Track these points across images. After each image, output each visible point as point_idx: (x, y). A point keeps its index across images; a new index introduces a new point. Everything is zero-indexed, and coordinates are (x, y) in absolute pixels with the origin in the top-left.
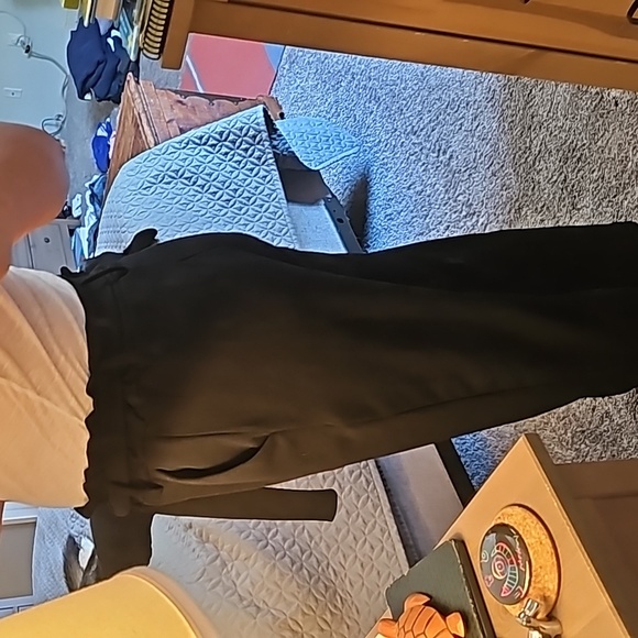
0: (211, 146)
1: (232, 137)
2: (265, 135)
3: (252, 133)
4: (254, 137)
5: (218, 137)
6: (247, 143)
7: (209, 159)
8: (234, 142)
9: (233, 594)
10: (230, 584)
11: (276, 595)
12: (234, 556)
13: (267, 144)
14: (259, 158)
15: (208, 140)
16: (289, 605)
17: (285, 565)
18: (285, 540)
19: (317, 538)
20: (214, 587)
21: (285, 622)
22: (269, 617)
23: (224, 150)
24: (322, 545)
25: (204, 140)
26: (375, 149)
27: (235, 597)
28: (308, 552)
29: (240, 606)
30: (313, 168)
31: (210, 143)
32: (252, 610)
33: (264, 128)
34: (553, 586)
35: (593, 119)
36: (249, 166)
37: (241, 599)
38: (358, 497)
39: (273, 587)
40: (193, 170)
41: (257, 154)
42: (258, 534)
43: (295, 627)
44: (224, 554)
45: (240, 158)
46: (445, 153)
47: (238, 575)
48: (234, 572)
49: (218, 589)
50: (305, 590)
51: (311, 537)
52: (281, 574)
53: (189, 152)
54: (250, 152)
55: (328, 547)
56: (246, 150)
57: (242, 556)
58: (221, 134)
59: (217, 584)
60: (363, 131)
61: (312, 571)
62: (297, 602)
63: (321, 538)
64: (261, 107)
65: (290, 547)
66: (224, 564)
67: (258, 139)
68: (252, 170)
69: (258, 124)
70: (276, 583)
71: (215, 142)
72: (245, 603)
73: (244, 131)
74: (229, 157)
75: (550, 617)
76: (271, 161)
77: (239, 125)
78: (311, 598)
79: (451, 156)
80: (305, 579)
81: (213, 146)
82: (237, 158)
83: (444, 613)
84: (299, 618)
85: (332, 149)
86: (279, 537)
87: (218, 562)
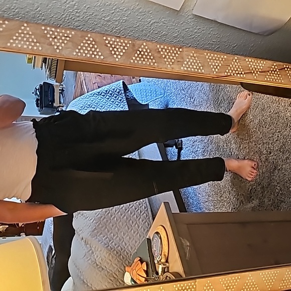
0: (103, 96)
1: (110, 92)
2: (123, 92)
3: (118, 91)
4: (119, 92)
5: (105, 92)
6: (116, 94)
7: (102, 100)
8: (111, 94)
9: (94, 263)
10: (94, 260)
11: (110, 264)
12: (96, 250)
13: (123, 95)
14: (120, 100)
15: (102, 93)
16: (114, 268)
17: (114, 254)
18: (115, 245)
19: (128, 245)
20: (88, 261)
21: (112, 274)
22: (106, 272)
23: (108, 97)
24: (130, 247)
25: (100, 93)
26: (170, 95)
27: (95, 265)
28: (124, 250)
29: (96, 268)
30: (143, 103)
31: (102, 94)
32: (101, 269)
33: (122, 89)
34: (167, 251)
35: (237, 89)
36: (117, 103)
37: (97, 265)
38: (144, 230)
39: (109, 262)
40: (96, 105)
41: (120, 99)
42: (106, 242)
43: (115, 276)
44: (93, 249)
45: (113, 100)
46: (193, 98)
47: (97, 256)
48: (96, 256)
49: (90, 261)
50: (120, 263)
51: (125, 244)
52: (112, 257)
53: (94, 98)
54: (117, 98)
55: (131, 248)
56: (116, 97)
57: (99, 250)
58: (106, 91)
59: (90, 259)
60: (167, 88)
61: (124, 256)
62: (117, 267)
63: (129, 245)
64: (122, 81)
65: (117, 247)
66: (93, 253)
67: (120, 93)
68: (118, 105)
69: (120, 87)
70: (110, 260)
71: (104, 94)
72: (98, 267)
73: (115, 90)
74: (109, 100)
75: (167, 261)
76: (125, 101)
77: (113, 88)
78: (123, 266)
79: (194, 100)
80: (121, 259)
81: (104, 96)
82: (112, 100)
83: (142, 263)
84: (117, 273)
85: (152, 96)
86: (113, 244)
87: (91, 252)
